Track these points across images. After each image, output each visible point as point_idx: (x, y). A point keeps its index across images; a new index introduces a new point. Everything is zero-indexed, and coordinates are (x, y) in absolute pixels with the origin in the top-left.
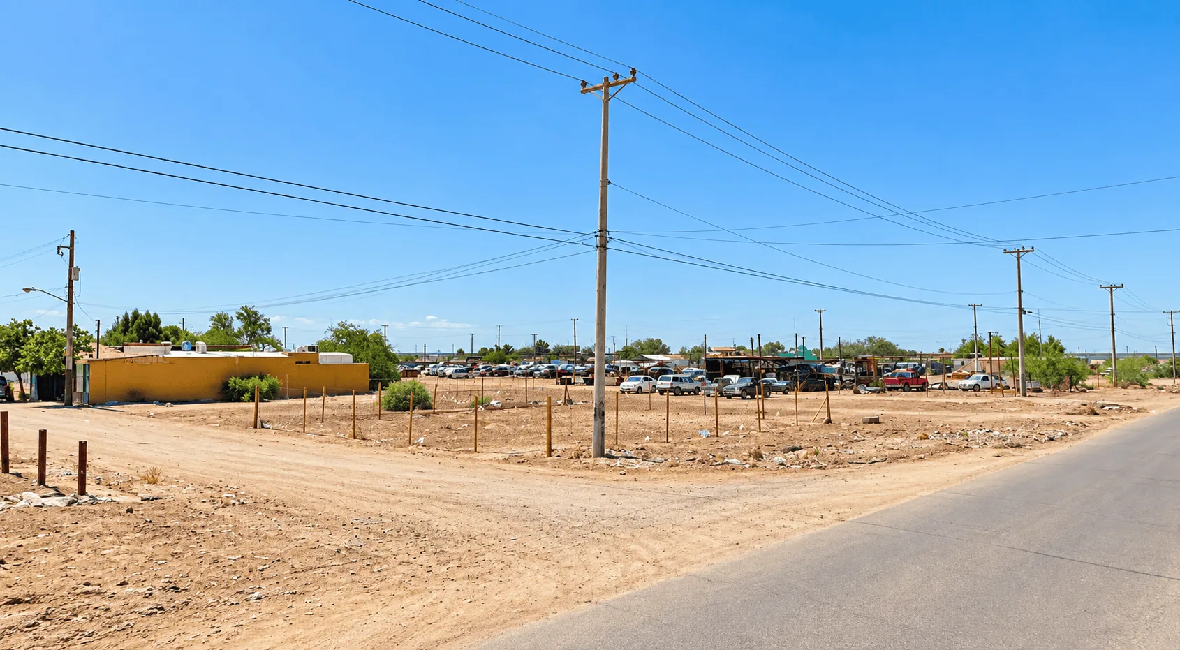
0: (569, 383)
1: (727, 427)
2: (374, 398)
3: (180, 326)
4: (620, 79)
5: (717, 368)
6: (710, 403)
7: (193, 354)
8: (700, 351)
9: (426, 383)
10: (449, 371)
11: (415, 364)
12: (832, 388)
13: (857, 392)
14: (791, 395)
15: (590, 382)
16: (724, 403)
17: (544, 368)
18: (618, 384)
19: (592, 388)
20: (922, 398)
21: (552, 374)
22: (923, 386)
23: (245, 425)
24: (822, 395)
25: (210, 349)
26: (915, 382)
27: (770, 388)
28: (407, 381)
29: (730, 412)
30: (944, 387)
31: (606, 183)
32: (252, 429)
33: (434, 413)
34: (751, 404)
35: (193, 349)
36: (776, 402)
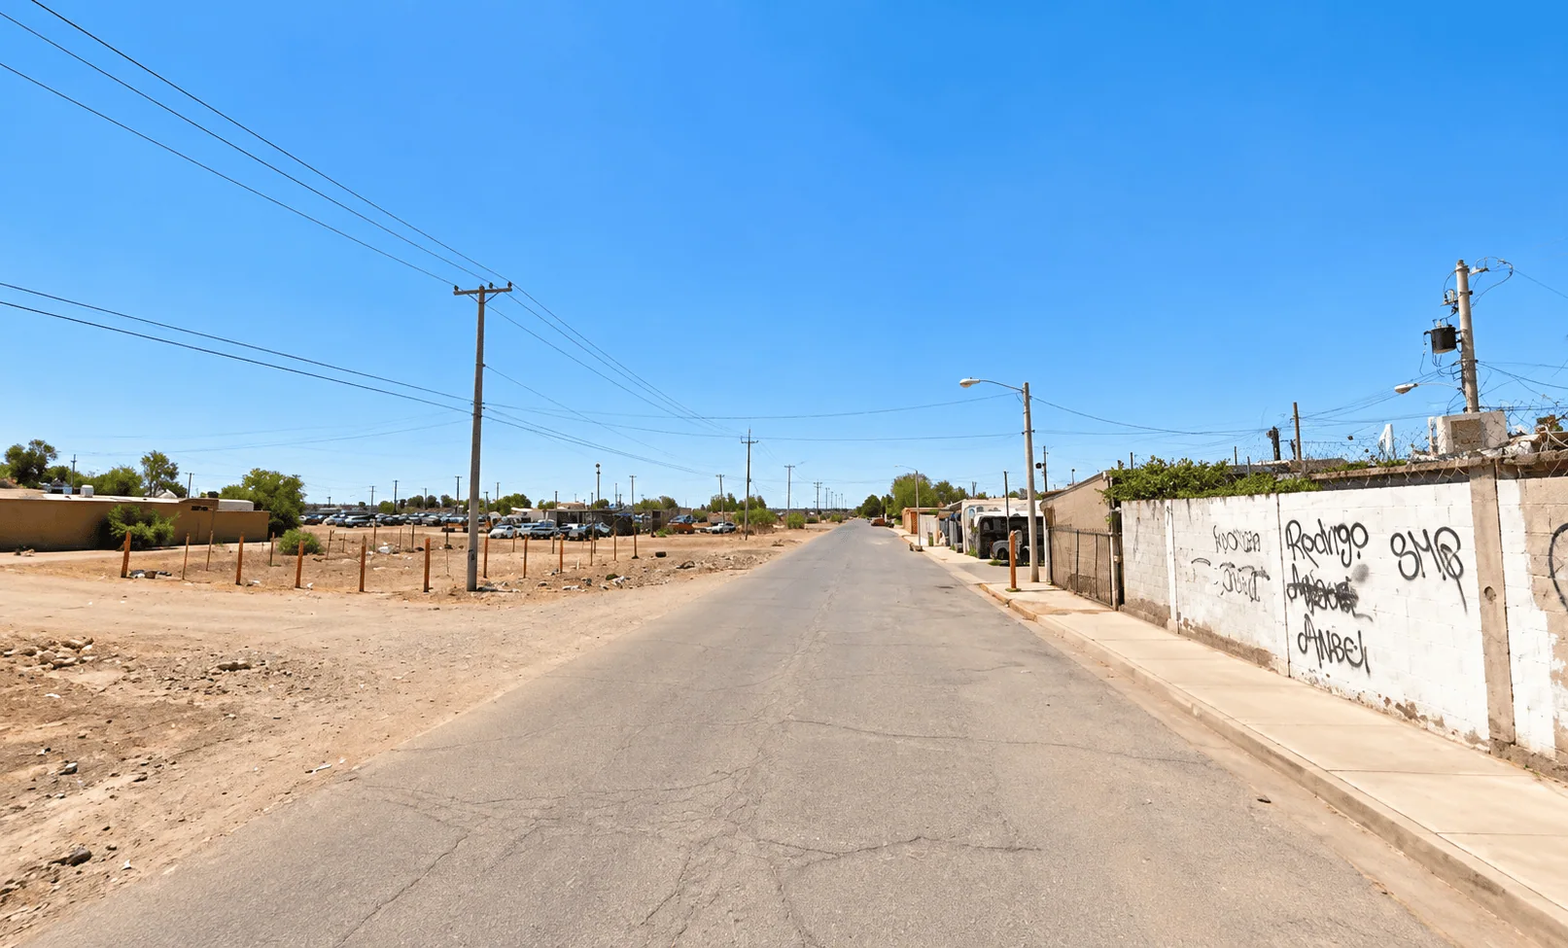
0: (453, 531)
1: (568, 564)
2: (267, 546)
3: (71, 467)
4: (494, 288)
5: (563, 518)
6: (558, 544)
7: (75, 498)
8: (552, 505)
9: (321, 532)
10: (349, 519)
11: (317, 514)
12: (638, 533)
13: (653, 536)
14: (612, 538)
15: (466, 531)
16: (567, 545)
17: (433, 517)
18: (489, 531)
19: (467, 535)
20: (690, 538)
21: (437, 523)
22: (691, 532)
23: (111, 574)
24: (631, 538)
25: (97, 492)
26: (686, 529)
27: (599, 534)
28: (308, 528)
29: (571, 551)
30: (703, 531)
31: (480, 366)
32: (118, 579)
33: (327, 559)
34: (587, 545)
35: (77, 492)
36: (604, 545)
